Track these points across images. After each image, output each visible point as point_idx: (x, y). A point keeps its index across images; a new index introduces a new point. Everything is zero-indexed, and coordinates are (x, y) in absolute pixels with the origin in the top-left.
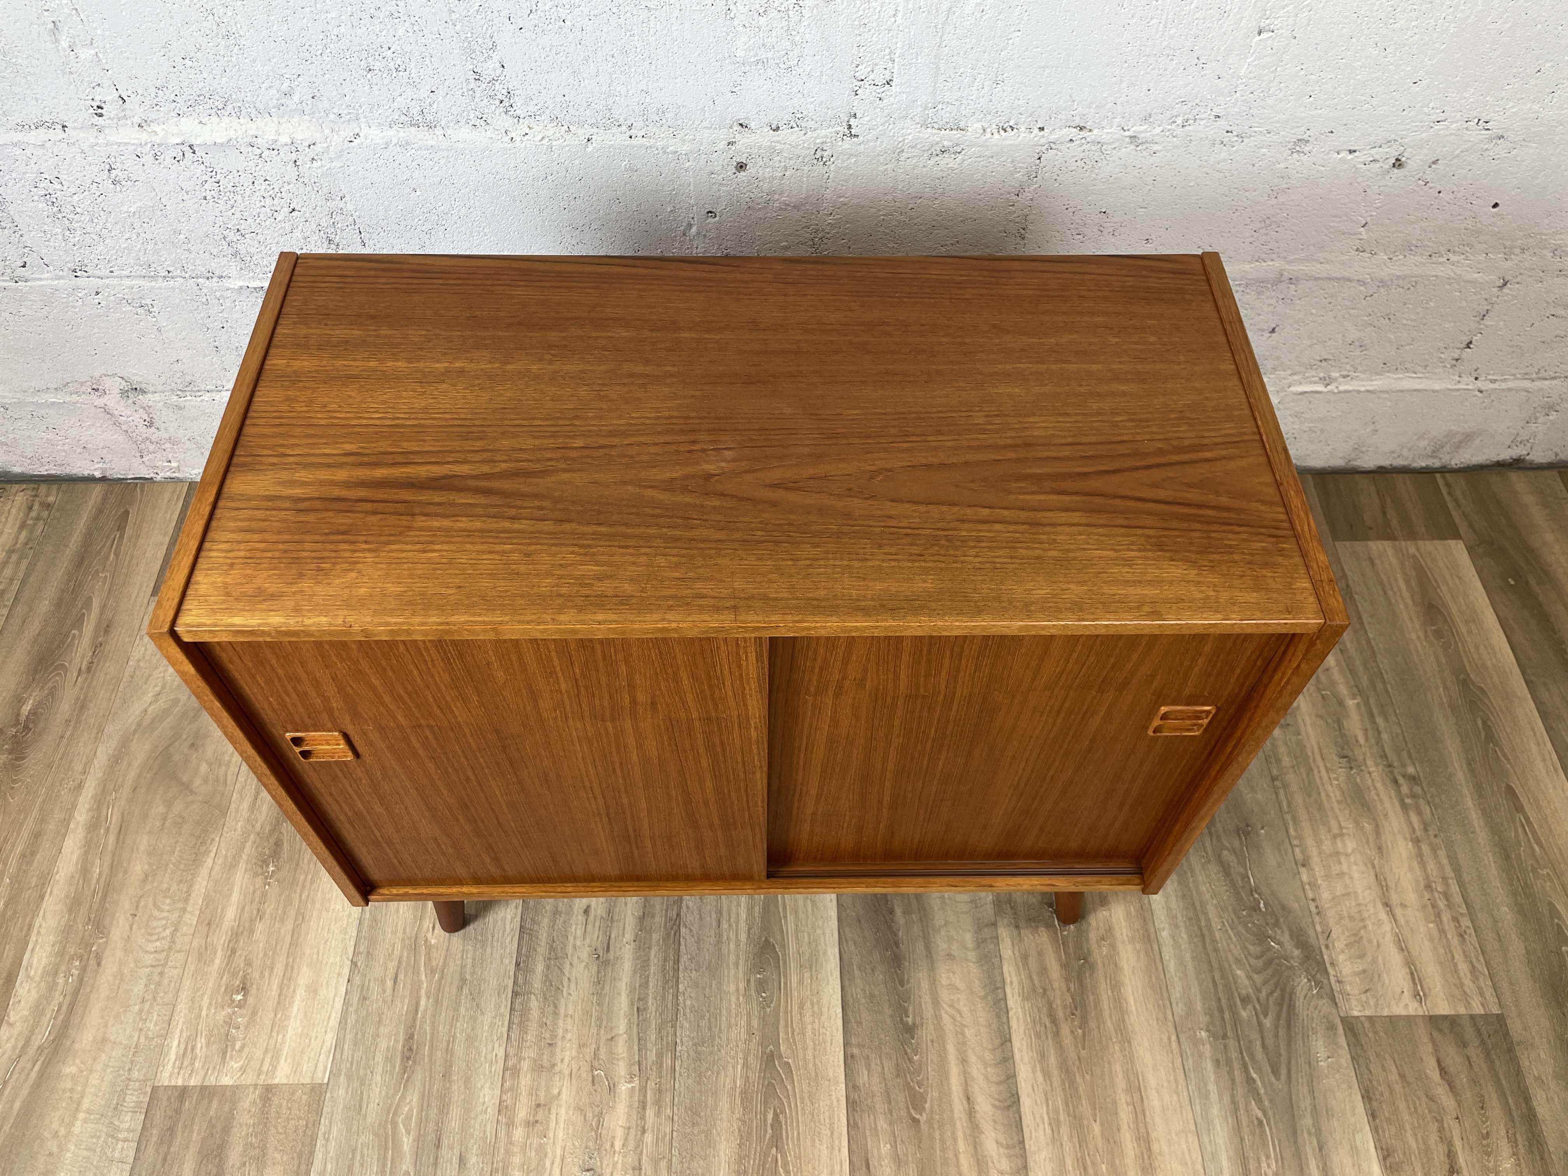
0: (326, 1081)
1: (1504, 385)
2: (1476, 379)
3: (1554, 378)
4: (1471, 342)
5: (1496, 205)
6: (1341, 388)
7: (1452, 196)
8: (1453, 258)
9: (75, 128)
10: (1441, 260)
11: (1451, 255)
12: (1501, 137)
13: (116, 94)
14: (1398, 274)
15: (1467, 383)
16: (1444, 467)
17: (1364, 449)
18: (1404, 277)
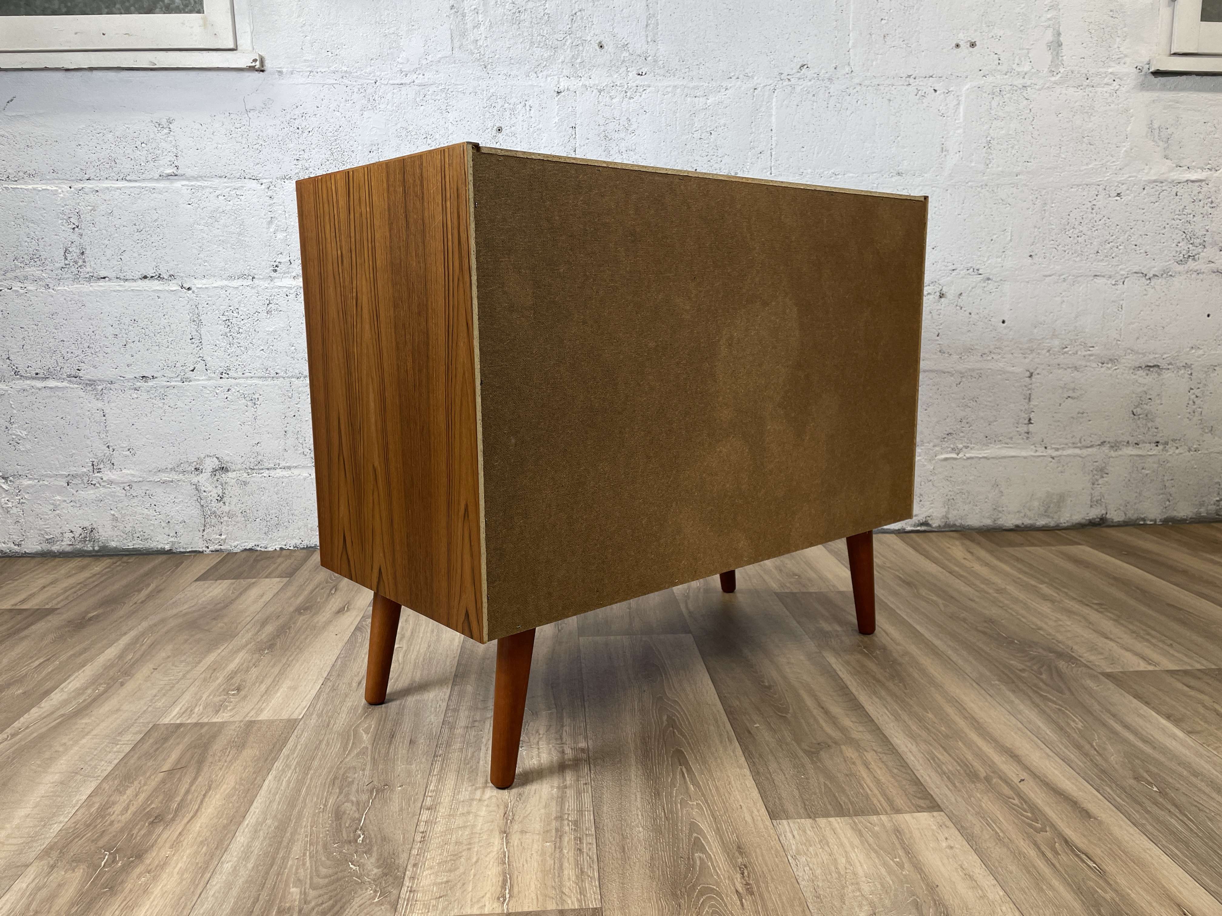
0: (301, 717)
1: (1065, 453)
2: (1046, 448)
3: (1092, 446)
4: (1030, 419)
5: (1004, 322)
6: (968, 455)
7: (978, 316)
8: (995, 357)
9: (259, 279)
10: (989, 358)
11: (993, 355)
12: (989, 279)
13: (289, 259)
14: (969, 367)
15: (1041, 451)
16: (1058, 526)
17: (1000, 509)
18: (973, 370)
